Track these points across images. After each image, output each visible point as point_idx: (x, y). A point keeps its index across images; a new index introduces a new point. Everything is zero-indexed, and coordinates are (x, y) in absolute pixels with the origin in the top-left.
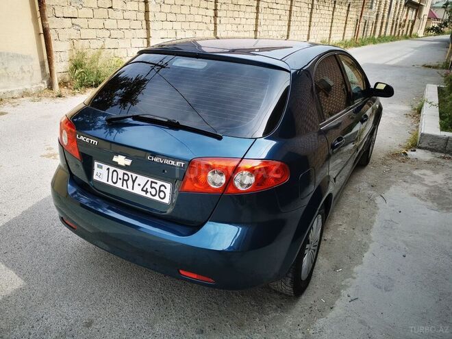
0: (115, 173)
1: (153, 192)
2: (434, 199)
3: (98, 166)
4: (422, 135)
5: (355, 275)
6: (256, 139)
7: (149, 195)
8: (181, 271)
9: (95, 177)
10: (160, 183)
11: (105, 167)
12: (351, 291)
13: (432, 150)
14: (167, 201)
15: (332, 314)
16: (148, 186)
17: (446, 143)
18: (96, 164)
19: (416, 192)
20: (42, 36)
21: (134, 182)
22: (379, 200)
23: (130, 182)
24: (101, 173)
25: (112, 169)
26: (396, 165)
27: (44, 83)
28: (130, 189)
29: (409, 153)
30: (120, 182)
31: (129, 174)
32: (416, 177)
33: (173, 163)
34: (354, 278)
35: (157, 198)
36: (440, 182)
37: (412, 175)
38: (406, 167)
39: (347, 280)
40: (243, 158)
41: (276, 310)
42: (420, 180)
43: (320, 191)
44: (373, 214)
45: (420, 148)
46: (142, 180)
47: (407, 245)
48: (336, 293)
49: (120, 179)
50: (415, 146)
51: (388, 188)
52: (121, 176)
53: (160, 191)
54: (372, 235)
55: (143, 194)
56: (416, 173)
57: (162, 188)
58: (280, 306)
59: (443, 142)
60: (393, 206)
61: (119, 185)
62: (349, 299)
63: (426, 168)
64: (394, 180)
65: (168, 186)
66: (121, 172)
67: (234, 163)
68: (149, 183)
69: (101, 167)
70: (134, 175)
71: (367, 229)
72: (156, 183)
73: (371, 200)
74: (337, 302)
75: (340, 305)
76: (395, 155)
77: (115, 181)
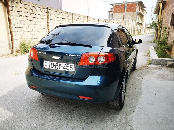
0: (52, 64)
1: (68, 68)
2: (161, 78)
3: (46, 62)
4: (152, 59)
5: (139, 101)
6: (103, 47)
8: (80, 97)
9: (44, 67)
10: (70, 65)
11: (48, 62)
12: (139, 106)
13: (156, 64)
14: (73, 71)
15: (134, 113)
16: (66, 66)
17: (161, 61)
18: (45, 62)
19: (154, 76)
20: (10, 34)
21: (60, 66)
22: (142, 80)
23: (59, 66)
24: (47, 65)
25: (51, 62)
26: (145, 70)
27: (10, 51)
28: (58, 69)
29: (149, 66)
30: (54, 67)
31: (58, 63)
32: (153, 72)
33: (76, 55)
34: (140, 102)
35: (69, 70)
36: (162, 73)
37: (151, 72)
38: (149, 70)
39: (137, 103)
40: (100, 52)
42: (155, 73)
43: (124, 69)
44: (141, 84)
45: (152, 64)
46: (63, 64)
47: (156, 91)
48: (134, 107)
49: (55, 66)
50: (150, 64)
51: (144, 76)
52: (55, 64)
53: (70, 67)
54: (142, 89)
55: (64, 70)
56: (153, 71)
57: (71, 66)
59: (160, 61)
60: (147, 81)
61: (54, 68)
62: (140, 108)
63: (156, 70)
64: (146, 74)
65: (73, 65)
66: (55, 63)
67: (98, 54)
68: (66, 65)
69: (47, 63)
70: (60, 63)
71: (140, 88)
72: (69, 65)
73: (139, 80)
74: (135, 110)
75: (137, 111)
76: (144, 67)
77: (52, 67)
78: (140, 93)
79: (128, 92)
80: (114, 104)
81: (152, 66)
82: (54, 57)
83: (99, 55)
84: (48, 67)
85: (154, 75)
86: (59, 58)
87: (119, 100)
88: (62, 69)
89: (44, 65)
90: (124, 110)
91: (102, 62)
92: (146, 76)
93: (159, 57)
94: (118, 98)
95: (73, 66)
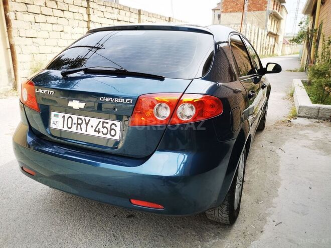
0: (70, 119)
1: (105, 131)
4: (300, 107)
7: (101, 135)
8: (132, 201)
9: (52, 126)
10: (110, 122)
11: (61, 115)
12: (274, 217)
13: (308, 118)
14: (117, 137)
15: (263, 237)
16: (100, 126)
17: (319, 112)
18: (53, 113)
19: (305, 145)
21: (87, 124)
22: (279, 151)
23: (84, 125)
25: (67, 116)
28: (84, 132)
30: (74, 127)
31: (83, 118)
33: (123, 100)
34: (275, 207)
35: (108, 136)
36: (321, 137)
37: (298, 134)
39: (270, 209)
40: (184, 93)
41: (214, 237)
42: (305, 137)
44: (277, 161)
45: (299, 117)
46: (94, 122)
47: (310, 180)
49: (75, 124)
51: (283, 143)
52: (75, 121)
53: (111, 129)
54: (280, 175)
56: (301, 132)
57: (113, 127)
58: (217, 234)
59: (316, 111)
60: (291, 154)
61: (74, 129)
62: (275, 223)
63: (308, 129)
64: (286, 138)
65: (118, 124)
66: (75, 117)
68: (101, 123)
69: (57, 116)
70: (87, 119)
72: (107, 123)
73: (272, 152)
74: (265, 227)
77: (70, 126)
78: (275, 185)
79: (249, 181)
80: (217, 214)
81: (299, 120)
82: (71, 104)
83: (179, 102)
84: (60, 127)
85: (304, 142)
86: (82, 105)
87: (228, 205)
88: (91, 132)
89: (52, 122)
90: (239, 226)
91: (188, 117)
92: (287, 143)
93: (315, 102)
94: (226, 202)
95: (116, 126)
